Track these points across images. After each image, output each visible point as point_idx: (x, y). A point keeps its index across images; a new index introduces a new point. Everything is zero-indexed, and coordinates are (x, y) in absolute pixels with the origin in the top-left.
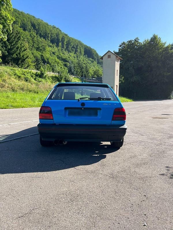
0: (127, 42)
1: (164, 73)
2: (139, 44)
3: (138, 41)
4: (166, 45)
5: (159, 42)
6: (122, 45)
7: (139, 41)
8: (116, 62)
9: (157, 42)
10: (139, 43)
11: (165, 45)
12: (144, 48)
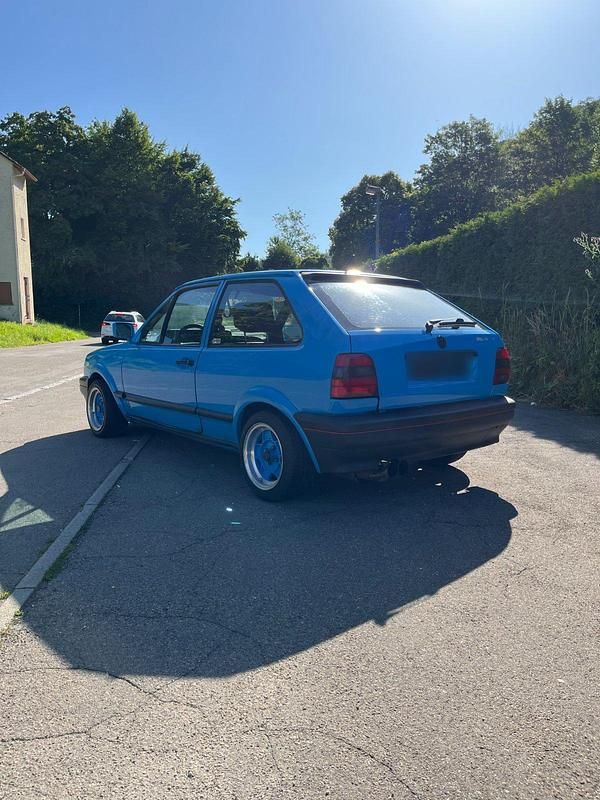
0: (31, 116)
1: (170, 243)
2: (75, 133)
3: (70, 122)
4: (167, 153)
5: (144, 141)
6: (9, 123)
7: (74, 119)
8: (16, 189)
9: (138, 137)
10: (77, 129)
11: (164, 153)
12: (93, 149)
